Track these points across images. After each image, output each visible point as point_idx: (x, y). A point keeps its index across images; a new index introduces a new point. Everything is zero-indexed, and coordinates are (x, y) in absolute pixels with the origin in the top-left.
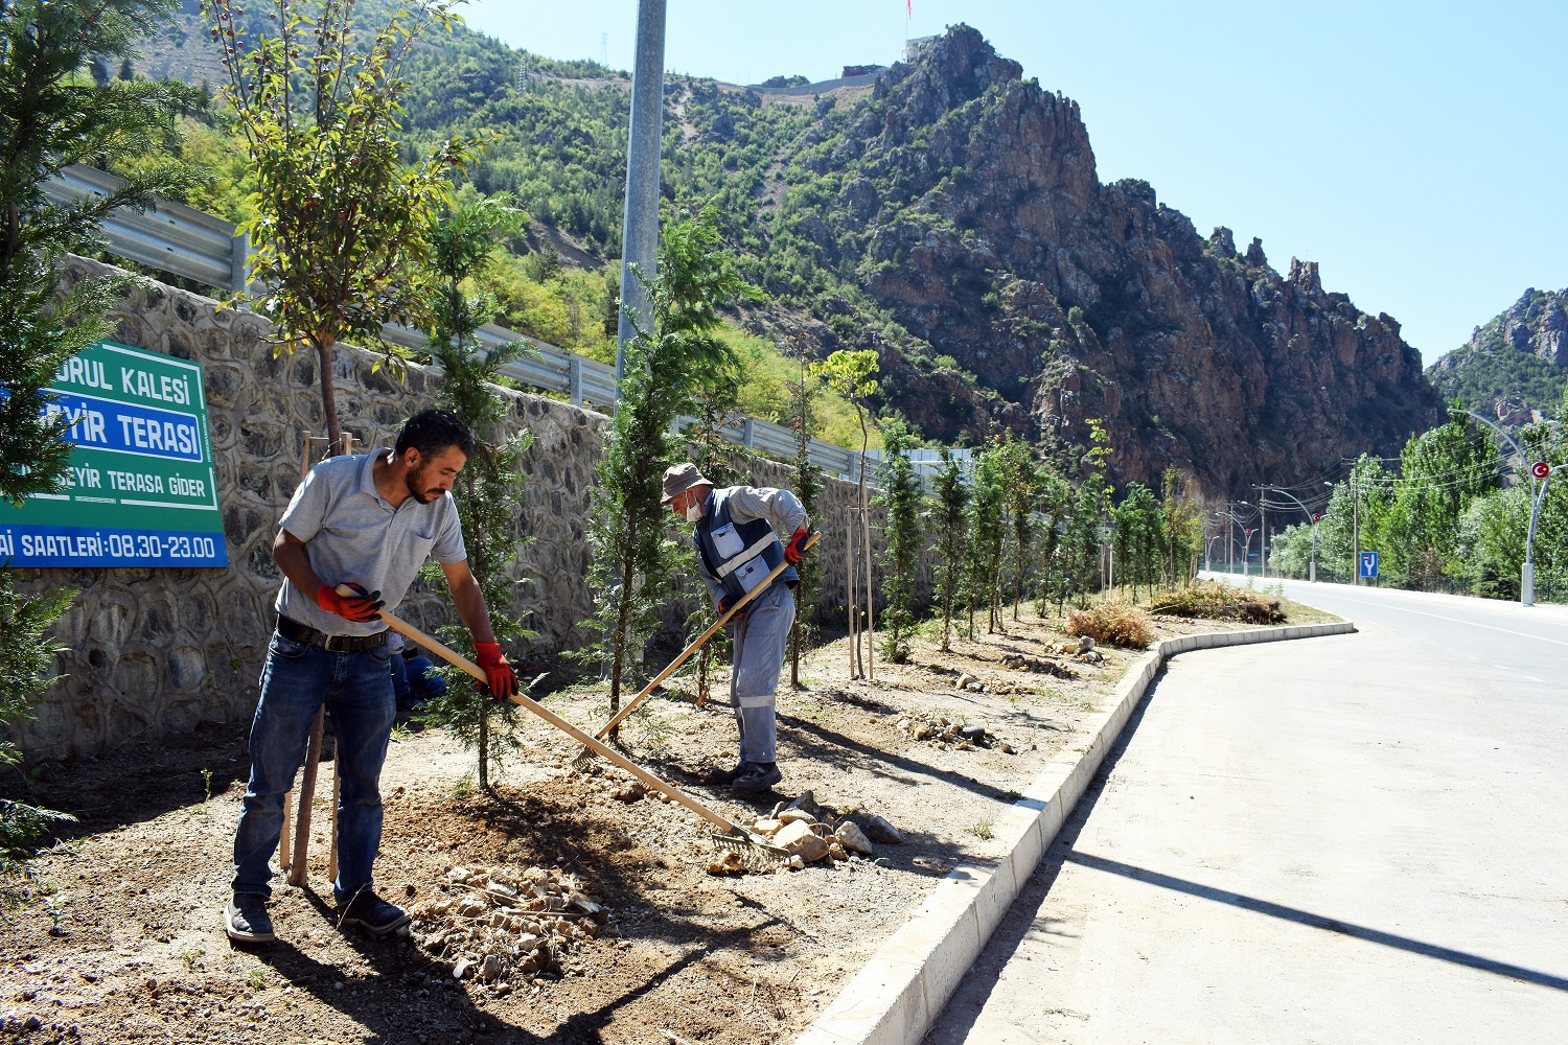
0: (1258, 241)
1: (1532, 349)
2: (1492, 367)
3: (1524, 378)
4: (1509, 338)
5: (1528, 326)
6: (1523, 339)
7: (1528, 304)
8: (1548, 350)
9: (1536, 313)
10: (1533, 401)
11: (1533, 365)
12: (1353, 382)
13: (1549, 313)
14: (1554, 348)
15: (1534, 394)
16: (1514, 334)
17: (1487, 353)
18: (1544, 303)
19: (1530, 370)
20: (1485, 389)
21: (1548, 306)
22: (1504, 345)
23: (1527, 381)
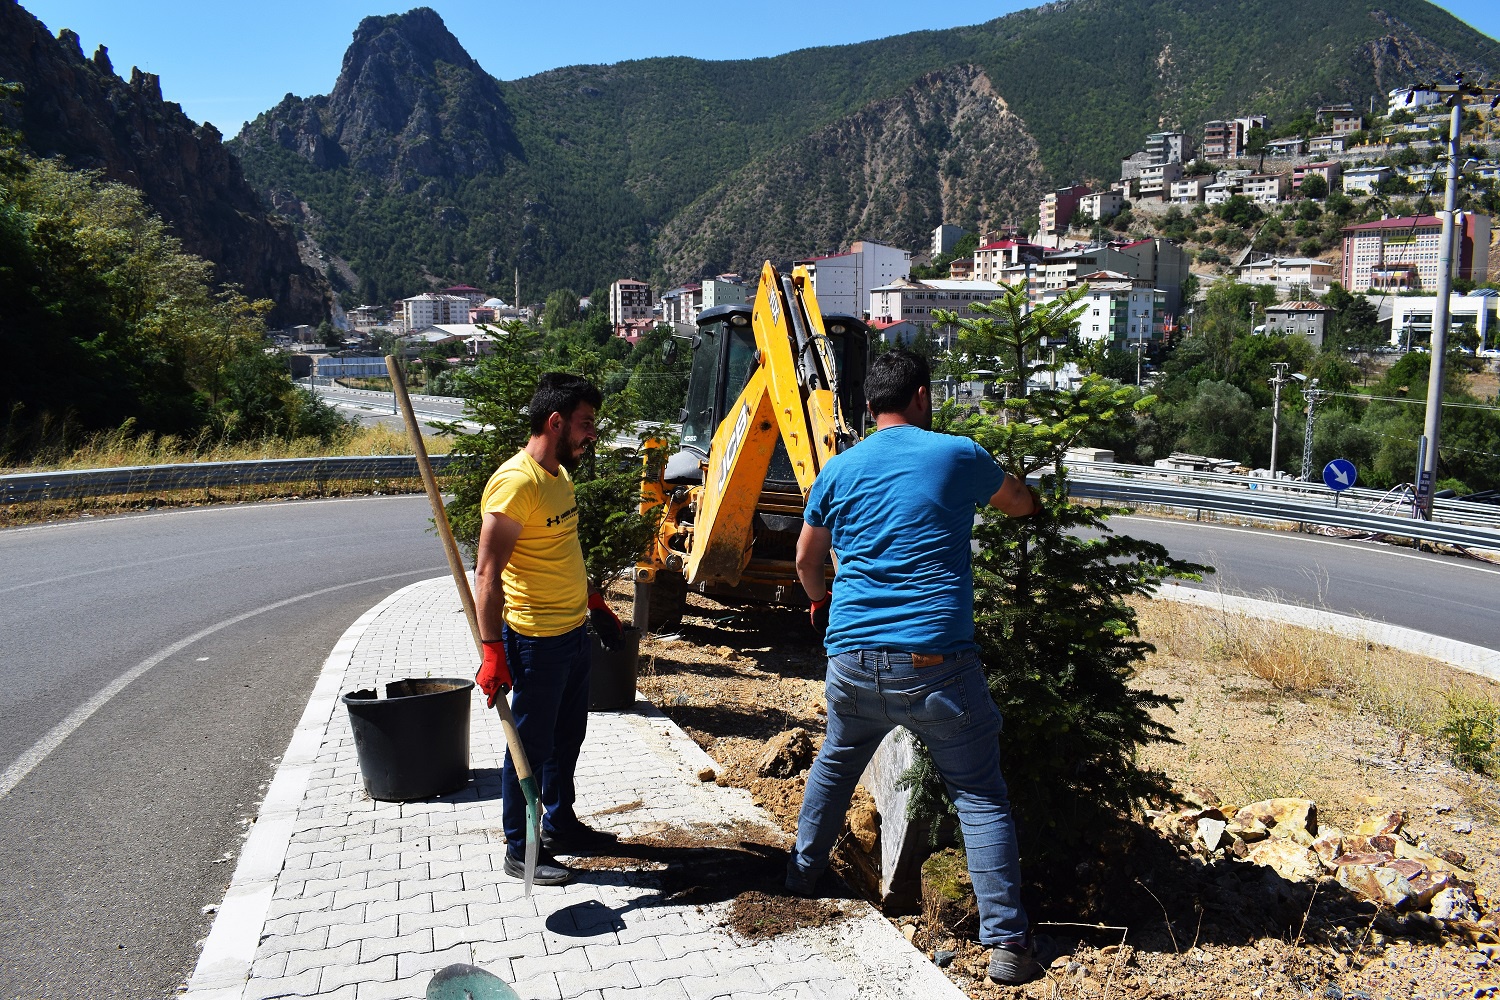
0: (103, 50)
1: (295, 147)
2: (264, 161)
3: (291, 173)
4: (275, 136)
5: (290, 127)
6: (288, 140)
7: (289, 107)
8: (308, 150)
9: (296, 117)
10: (301, 194)
11: (297, 162)
12: (199, 187)
13: (305, 120)
14: (313, 149)
15: (300, 188)
16: (279, 133)
17: (259, 148)
18: (302, 108)
19: (295, 166)
20: (261, 181)
21: (306, 111)
22: (272, 142)
23: (293, 176)
